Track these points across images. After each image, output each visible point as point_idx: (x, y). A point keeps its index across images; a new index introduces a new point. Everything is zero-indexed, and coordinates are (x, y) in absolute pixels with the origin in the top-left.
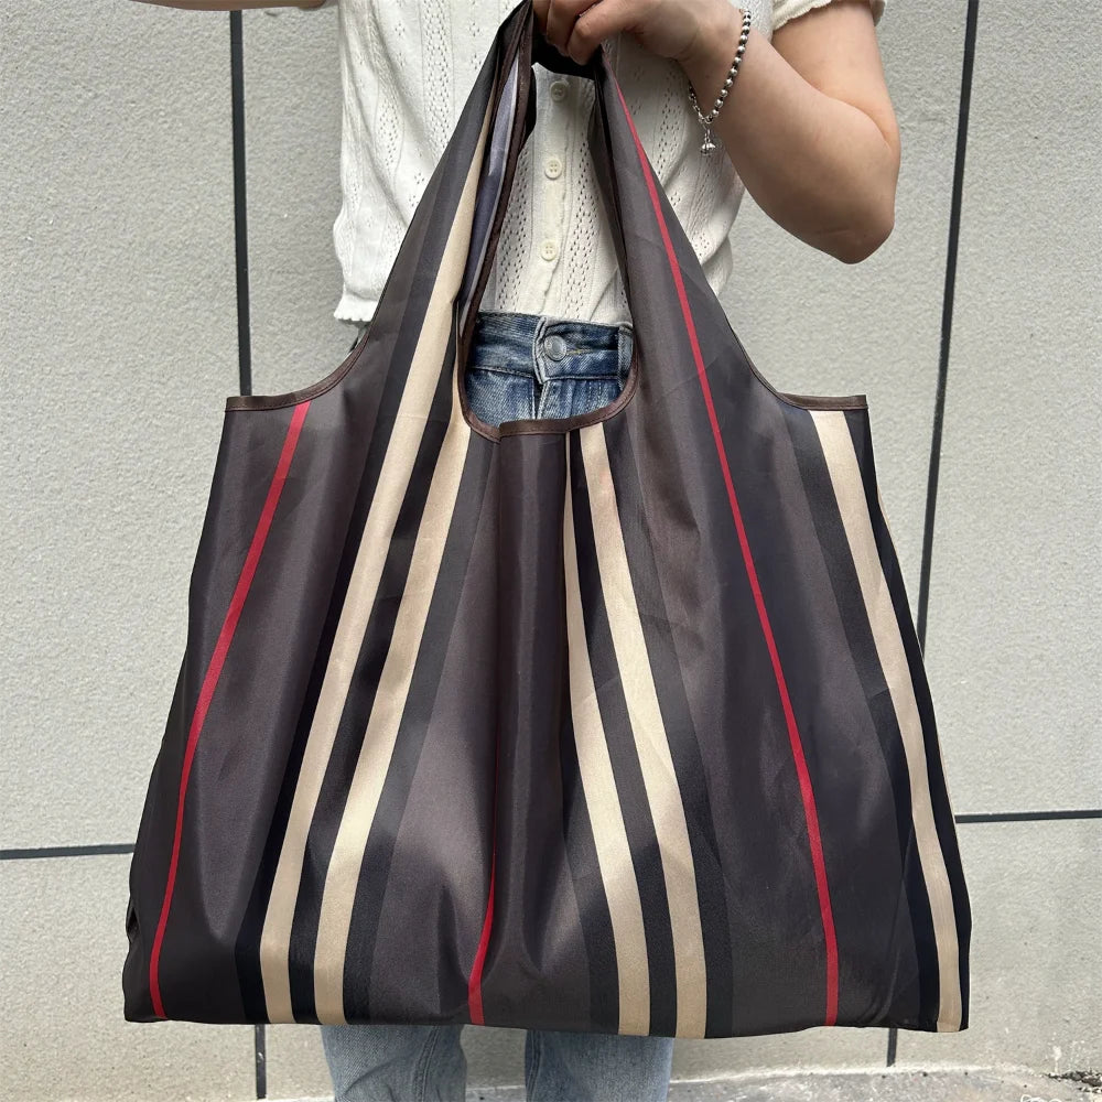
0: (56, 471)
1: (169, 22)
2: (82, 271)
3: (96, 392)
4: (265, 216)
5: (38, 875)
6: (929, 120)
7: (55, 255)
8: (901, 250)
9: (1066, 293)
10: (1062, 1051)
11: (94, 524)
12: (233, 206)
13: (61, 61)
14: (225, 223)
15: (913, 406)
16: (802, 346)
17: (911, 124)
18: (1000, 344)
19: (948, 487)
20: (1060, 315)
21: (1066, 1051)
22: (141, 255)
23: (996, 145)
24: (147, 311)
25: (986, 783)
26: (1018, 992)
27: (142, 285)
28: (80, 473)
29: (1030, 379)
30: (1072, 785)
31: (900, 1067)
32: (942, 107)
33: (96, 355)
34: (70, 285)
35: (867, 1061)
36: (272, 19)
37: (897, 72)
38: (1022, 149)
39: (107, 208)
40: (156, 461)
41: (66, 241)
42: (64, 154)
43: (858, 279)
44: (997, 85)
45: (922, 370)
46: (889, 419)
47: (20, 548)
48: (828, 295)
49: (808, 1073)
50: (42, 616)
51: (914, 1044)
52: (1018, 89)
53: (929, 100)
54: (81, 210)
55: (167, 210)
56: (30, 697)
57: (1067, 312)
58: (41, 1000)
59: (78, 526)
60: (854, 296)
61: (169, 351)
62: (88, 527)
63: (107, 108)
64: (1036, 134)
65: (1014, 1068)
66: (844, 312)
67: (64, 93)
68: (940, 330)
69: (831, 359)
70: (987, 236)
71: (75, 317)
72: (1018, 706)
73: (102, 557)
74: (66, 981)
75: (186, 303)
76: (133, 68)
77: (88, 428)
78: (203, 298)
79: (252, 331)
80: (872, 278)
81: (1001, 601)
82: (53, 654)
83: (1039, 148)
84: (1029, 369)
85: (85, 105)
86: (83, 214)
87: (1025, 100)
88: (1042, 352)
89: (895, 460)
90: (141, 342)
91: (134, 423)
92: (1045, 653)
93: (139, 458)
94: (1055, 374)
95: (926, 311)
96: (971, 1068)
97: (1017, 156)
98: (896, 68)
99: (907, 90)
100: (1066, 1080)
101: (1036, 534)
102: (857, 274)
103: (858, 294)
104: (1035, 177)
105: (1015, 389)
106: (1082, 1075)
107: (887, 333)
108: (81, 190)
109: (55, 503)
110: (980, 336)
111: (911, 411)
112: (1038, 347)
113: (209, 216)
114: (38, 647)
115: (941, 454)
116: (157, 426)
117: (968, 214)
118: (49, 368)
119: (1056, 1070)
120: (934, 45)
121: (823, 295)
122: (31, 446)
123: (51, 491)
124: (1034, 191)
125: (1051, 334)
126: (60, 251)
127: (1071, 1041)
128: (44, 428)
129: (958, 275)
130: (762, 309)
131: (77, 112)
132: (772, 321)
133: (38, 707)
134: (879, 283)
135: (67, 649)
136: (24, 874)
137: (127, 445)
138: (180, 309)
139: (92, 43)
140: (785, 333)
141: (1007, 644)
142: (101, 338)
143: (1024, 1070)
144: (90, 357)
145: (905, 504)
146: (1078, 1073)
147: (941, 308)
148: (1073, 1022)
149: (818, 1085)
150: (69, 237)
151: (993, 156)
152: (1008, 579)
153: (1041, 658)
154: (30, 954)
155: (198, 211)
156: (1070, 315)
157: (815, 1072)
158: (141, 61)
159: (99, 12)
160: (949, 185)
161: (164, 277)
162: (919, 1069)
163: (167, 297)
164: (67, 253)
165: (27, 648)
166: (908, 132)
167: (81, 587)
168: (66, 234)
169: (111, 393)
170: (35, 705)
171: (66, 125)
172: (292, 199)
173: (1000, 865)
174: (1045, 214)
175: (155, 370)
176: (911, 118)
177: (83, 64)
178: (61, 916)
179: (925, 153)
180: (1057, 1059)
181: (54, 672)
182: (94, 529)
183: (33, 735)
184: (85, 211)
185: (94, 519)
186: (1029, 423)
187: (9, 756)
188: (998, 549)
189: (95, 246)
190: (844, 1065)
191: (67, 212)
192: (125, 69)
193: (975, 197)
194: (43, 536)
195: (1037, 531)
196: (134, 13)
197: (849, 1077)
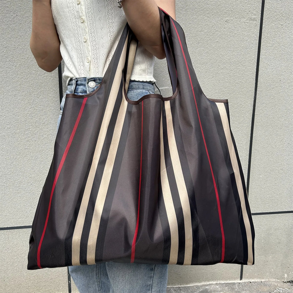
3: (19, 100)
5: (7, 234)
6: (252, 20)
7: (6, 61)
8: (244, 57)
9: (290, 68)
10: (287, 275)
11: (20, 137)
13: (7, 6)
15: (247, 101)
16: (217, 84)
17: (247, 21)
18: (272, 83)
19: (257, 123)
20: (288, 74)
21: (288, 275)
22: (31, 61)
24: (33, 77)
25: (267, 204)
26: (275, 260)
27: (31, 70)
28: (15, 123)
30: (290, 204)
31: (243, 281)
32: (256, 16)
33: (19, 90)
34: (11, 70)
35: (235, 279)
38: (278, 28)
39: (21, 48)
40: (37, 119)
41: (9, 57)
44: (271, 10)
46: (241, 105)
48: (224, 70)
49: (219, 283)
50: (6, 163)
51: (247, 274)
52: (277, 11)
54: (13, 48)
57: (290, 74)
58: (8, 269)
59: (15, 138)
60: (231, 70)
61: (39, 88)
62: (18, 138)
63: (20, 19)
65: (274, 280)
66: (228, 75)
67: (7, 15)
68: (255, 79)
71: (13, 79)
72: (276, 183)
73: (22, 146)
74: (15, 263)
75: (44, 74)
76: (27, 7)
77: (17, 110)
79: (63, 82)
80: (236, 65)
81: (271, 154)
82: (9, 173)
83: (283, 28)
85: (14, 18)
86: (14, 49)
87: (279, 14)
88: (283, 85)
89: (242, 116)
90: (32, 86)
91: (30, 108)
92: (283, 168)
93: (32, 118)
94: (286, 91)
95: (251, 74)
96: (263, 280)
98: (243, 6)
100: (288, 283)
101: (281, 136)
103: (232, 69)
104: (281, 36)
105: (276, 95)
107: (240, 80)
108: (13, 43)
109: (8, 131)
110: (266, 81)
111: (247, 102)
112: (282, 84)
114: (5, 171)
115: (255, 114)
116: (37, 109)
118: (5, 94)
119: (285, 280)
121: (223, 70)
123: (7, 128)
125: (285, 80)
126: (8, 60)
127: (289, 273)
128: (5, 110)
130: (206, 74)
131: (12, 20)
132: (209, 77)
133: (5, 189)
134: (238, 66)
135: (13, 172)
136: (3, 234)
137: (28, 115)
138: (42, 76)
140: (212, 81)
141: (273, 166)
142: (20, 85)
143: (277, 280)
144: (17, 90)
145: (245, 128)
146: (291, 281)
148: (290, 267)
149: (222, 286)
150: (10, 56)
151: (270, 30)
152: (273, 148)
153: (282, 170)
154: (5, 256)
156: (290, 75)
157: (220, 282)
158: (29, 5)
160: (258, 39)
162: (249, 281)
163: (39, 73)
164: (10, 61)
168: (9, 55)
169: (23, 100)
170: (5, 188)
173: (271, 226)
174: (284, 46)
175: (36, 94)
176: (247, 20)
178: (13, 246)
179: (251, 30)
180: (286, 277)
182: (20, 138)
183: (4, 196)
184: (14, 48)
186: (279, 105)
188: (271, 140)
190: (228, 280)
191: (9, 49)
192: (25, 7)
193: (265, 42)
194: (5, 141)
195: (281, 135)
197: (230, 283)
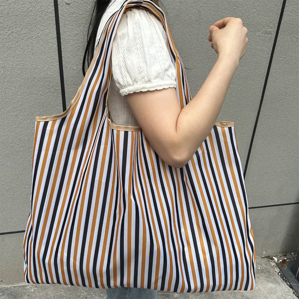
0: (11, 141)
1: (34, 7)
2: (13, 86)
4: (69, 68)
12: (59, 66)
14: (56, 71)
23: (285, 40)
29: (284, 105)
36: (68, 5)
37: (260, 19)
42: (4, 51)
43: (241, 80)
45: (255, 104)
47: (3, 162)
53: (269, 28)
55: (38, 67)
56: (11, 198)
64: (297, 37)
69: (231, 102)
70: (278, 67)
78: (51, 92)
84: (284, 102)
97: (291, 43)
99: (262, 24)
102: (241, 79)
106: (269, 257)
113: (51, 69)
117: (274, 61)
120: (272, 10)
122: (3, 135)
124: (294, 54)
129: (269, 78)
139: (9, 15)
147: (263, 87)
155: (48, 68)
159: (10, 4)
161: (39, 87)
165: (8, 186)
166: (261, 37)
167: (22, 170)
171: (3, 42)
172: (77, 63)
177: (7, 22)
181: (17, 191)
185: (24, 153)
187: (6, 211)
189: (17, 79)
196: (22, 4)
